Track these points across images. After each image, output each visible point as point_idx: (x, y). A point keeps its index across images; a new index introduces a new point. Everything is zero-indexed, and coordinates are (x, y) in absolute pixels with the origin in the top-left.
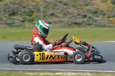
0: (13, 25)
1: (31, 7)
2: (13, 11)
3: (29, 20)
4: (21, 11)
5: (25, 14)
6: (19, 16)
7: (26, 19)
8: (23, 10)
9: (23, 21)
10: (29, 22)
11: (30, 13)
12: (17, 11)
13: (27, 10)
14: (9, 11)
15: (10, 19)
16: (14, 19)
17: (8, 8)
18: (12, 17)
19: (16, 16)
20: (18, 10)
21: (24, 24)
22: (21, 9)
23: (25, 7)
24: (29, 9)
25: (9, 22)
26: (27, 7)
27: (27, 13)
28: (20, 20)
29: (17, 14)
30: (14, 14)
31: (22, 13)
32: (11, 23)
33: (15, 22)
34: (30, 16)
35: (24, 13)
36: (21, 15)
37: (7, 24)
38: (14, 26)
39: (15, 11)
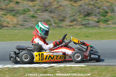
0: (88, 25)
1: (105, 8)
2: (88, 12)
3: (103, 20)
4: (95, 12)
5: (100, 15)
6: (94, 16)
7: (101, 19)
8: (97, 11)
9: (98, 22)
10: (104, 22)
11: (105, 14)
12: (91, 11)
13: (101, 11)
14: (84, 12)
15: (85, 20)
16: (89, 20)
17: (82, 9)
18: (87, 18)
19: (91, 17)
20: (93, 11)
21: (99, 24)
22: (95, 10)
23: (99, 8)
24: (103, 9)
25: (84, 23)
26: (102, 8)
27: (101, 13)
28: (95, 21)
29: (92, 14)
30: (88, 15)
31: (97, 14)
32: (86, 24)
33: (90, 22)
34: (105, 16)
35: (99, 13)
36: (95, 15)
37: (82, 25)
38: (89, 27)
39: (90, 12)
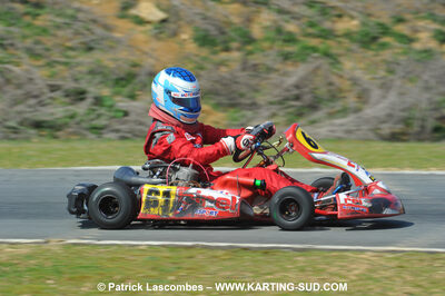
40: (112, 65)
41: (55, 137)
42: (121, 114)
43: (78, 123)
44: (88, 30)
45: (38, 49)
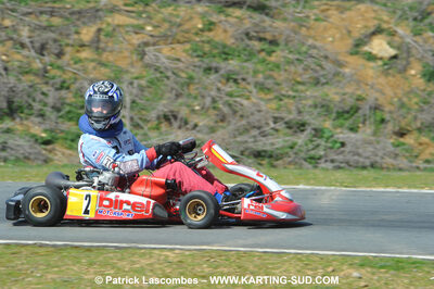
40: (337, 98)
41: (274, 166)
42: (338, 145)
43: (296, 153)
44: (320, 66)
45: (269, 83)
